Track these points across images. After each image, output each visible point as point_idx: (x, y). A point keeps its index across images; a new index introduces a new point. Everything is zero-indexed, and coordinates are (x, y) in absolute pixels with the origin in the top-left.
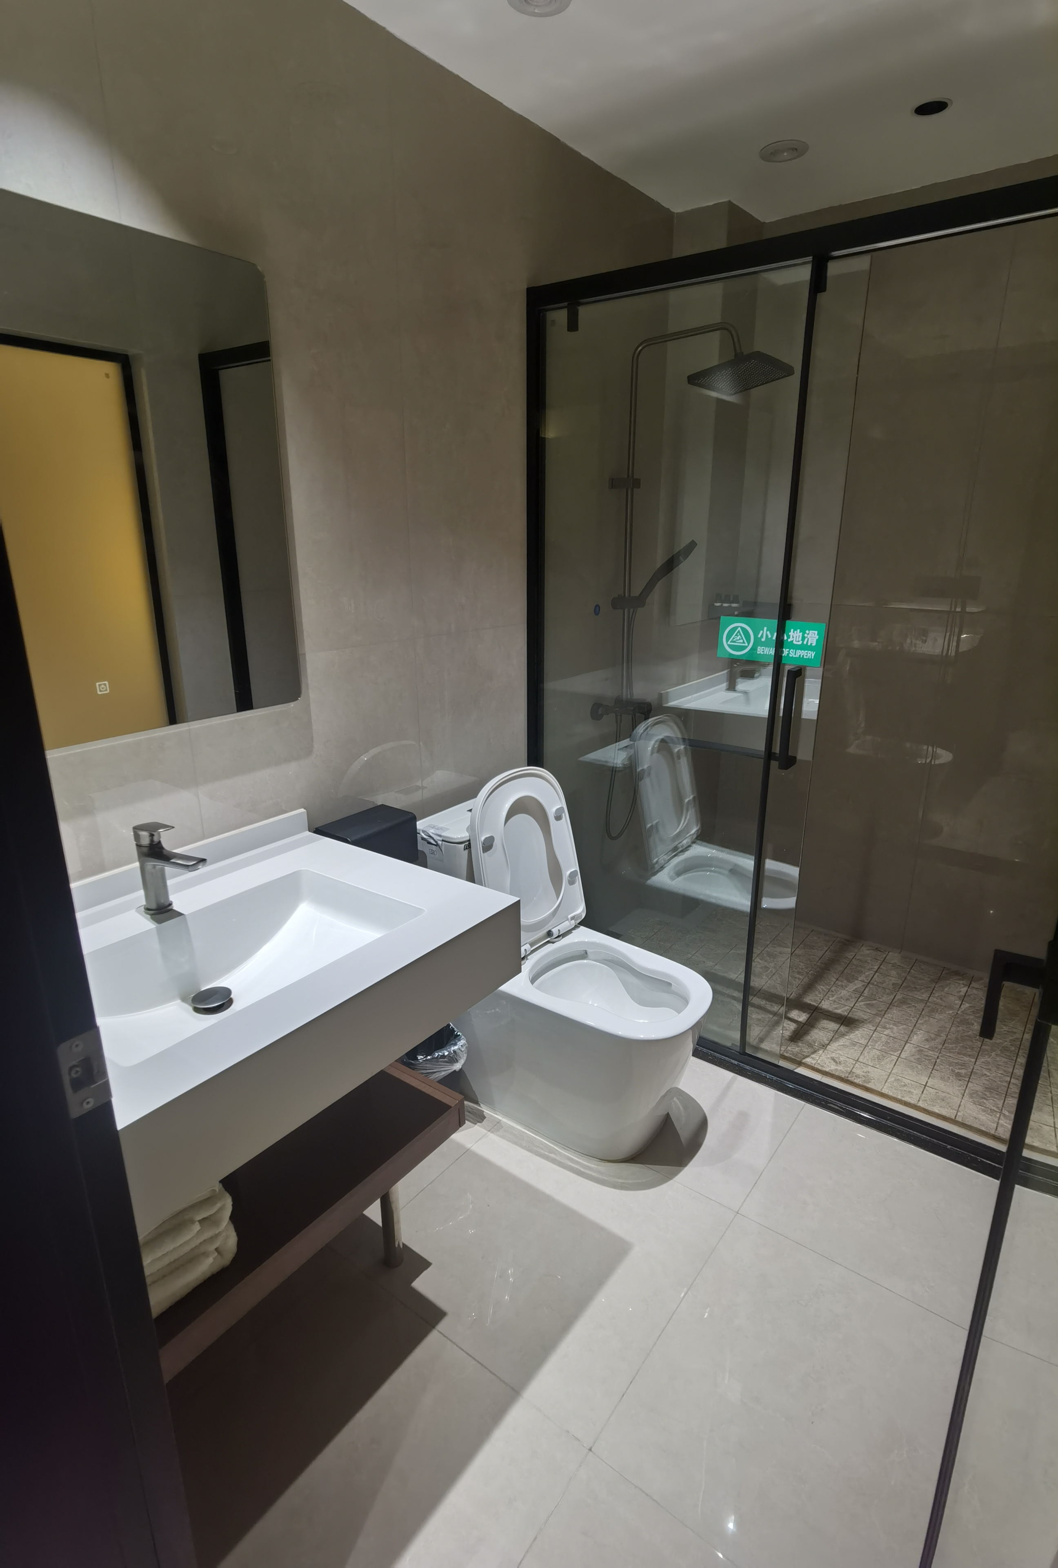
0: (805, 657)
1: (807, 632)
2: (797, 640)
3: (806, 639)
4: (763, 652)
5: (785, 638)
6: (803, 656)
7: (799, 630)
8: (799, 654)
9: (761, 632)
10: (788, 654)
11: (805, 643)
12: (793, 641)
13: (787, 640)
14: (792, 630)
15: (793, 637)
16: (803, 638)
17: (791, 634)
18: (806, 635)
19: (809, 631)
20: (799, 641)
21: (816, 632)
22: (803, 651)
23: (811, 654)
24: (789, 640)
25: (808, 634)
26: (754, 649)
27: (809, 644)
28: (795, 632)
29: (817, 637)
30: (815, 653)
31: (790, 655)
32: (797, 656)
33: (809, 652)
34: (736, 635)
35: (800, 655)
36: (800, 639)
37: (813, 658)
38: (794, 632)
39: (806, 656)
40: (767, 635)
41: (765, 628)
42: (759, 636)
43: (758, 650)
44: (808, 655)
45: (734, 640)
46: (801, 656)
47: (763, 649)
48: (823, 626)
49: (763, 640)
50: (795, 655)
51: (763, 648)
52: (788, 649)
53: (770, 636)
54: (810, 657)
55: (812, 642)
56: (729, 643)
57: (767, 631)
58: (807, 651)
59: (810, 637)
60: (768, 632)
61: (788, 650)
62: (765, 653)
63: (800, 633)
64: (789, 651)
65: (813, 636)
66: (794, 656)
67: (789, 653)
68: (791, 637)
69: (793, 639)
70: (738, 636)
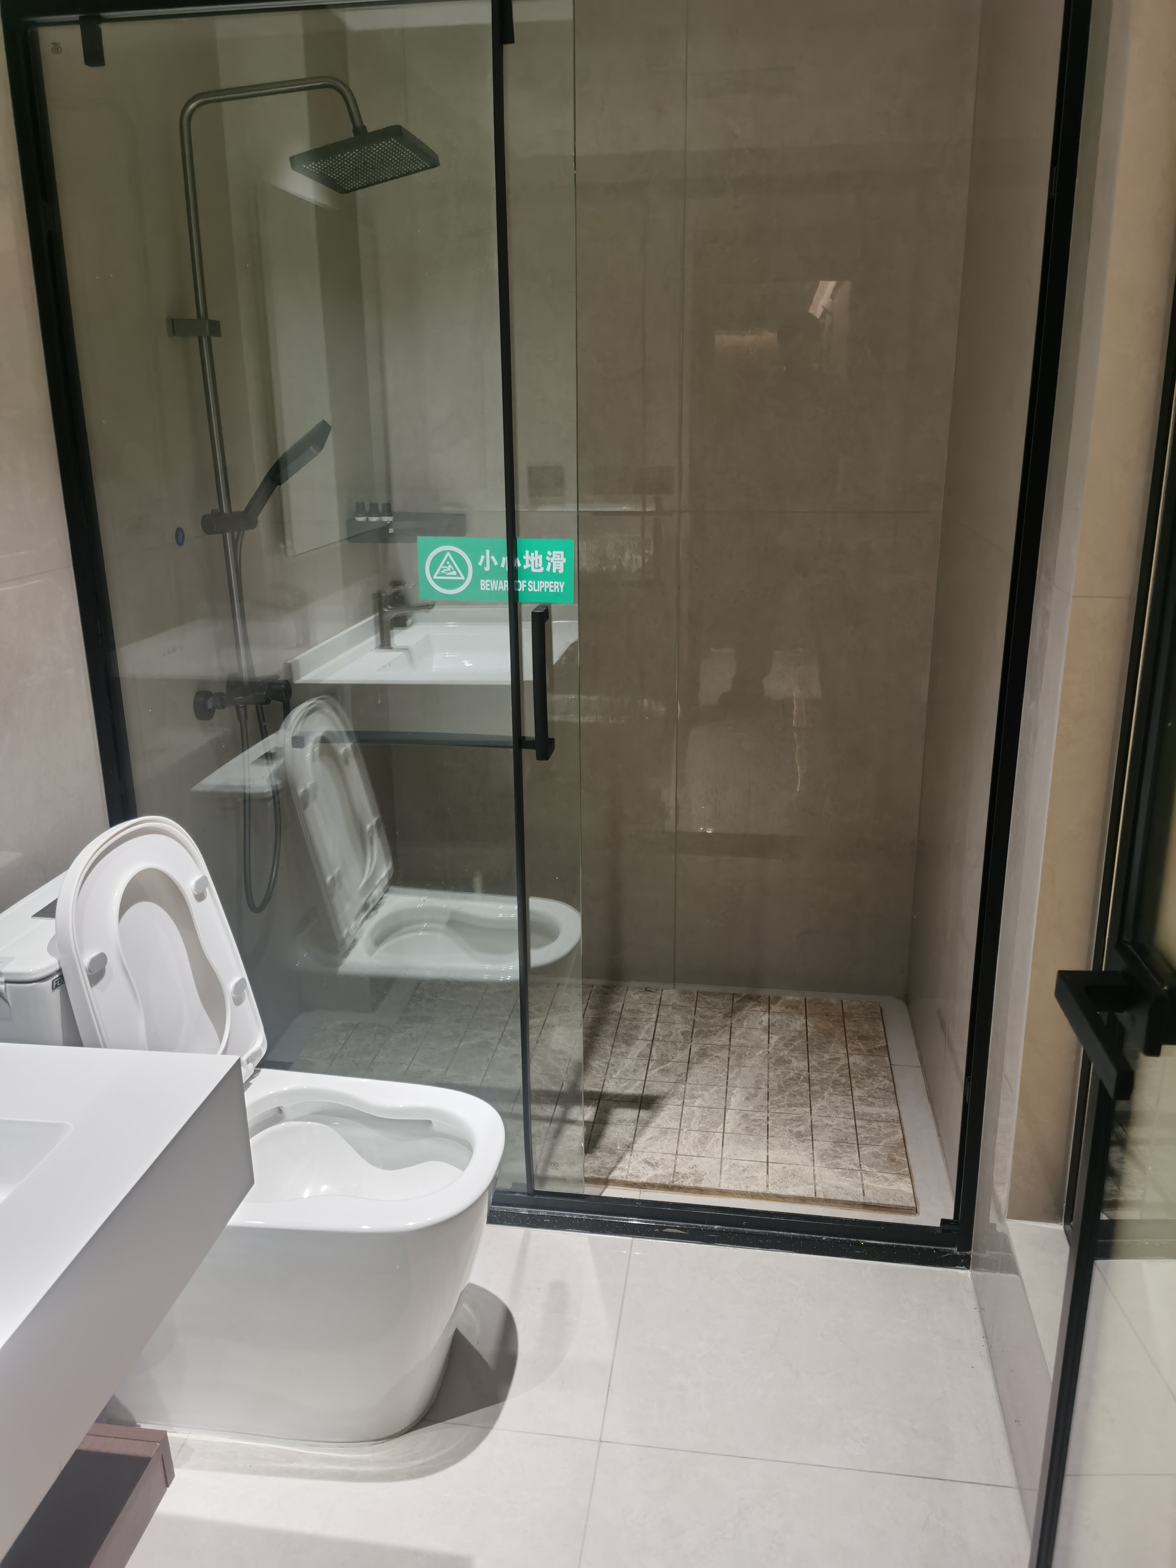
0: (551, 591)
1: (549, 553)
2: (536, 566)
3: (549, 564)
4: (489, 587)
5: (519, 565)
6: (548, 589)
7: (536, 552)
8: (541, 587)
9: (483, 557)
10: (526, 588)
11: (548, 569)
12: (530, 567)
13: (522, 567)
14: (527, 552)
15: (530, 562)
16: (545, 563)
17: (526, 557)
18: (548, 558)
19: (552, 552)
20: (539, 568)
21: (562, 553)
22: (546, 582)
23: (558, 586)
24: (525, 567)
25: (552, 556)
26: (475, 582)
27: (554, 571)
28: (532, 554)
29: (564, 560)
30: (564, 583)
31: (529, 588)
32: (539, 589)
33: (556, 583)
34: (445, 564)
35: (543, 589)
36: (541, 564)
37: (562, 591)
38: (530, 555)
39: (552, 589)
40: (491, 560)
41: (488, 552)
42: (480, 564)
43: (482, 585)
44: (555, 587)
45: (443, 572)
46: (545, 591)
47: (489, 583)
48: (571, 543)
49: (487, 569)
50: (536, 588)
51: (487, 581)
52: (524, 580)
53: (496, 563)
54: (558, 591)
55: (558, 568)
56: (435, 577)
57: (490, 555)
58: (553, 583)
59: (554, 561)
60: (493, 557)
61: (525, 582)
62: (492, 589)
63: (539, 554)
64: (526, 584)
65: (558, 559)
66: (535, 590)
67: (528, 586)
68: (527, 562)
69: (529, 566)
70: (447, 565)
